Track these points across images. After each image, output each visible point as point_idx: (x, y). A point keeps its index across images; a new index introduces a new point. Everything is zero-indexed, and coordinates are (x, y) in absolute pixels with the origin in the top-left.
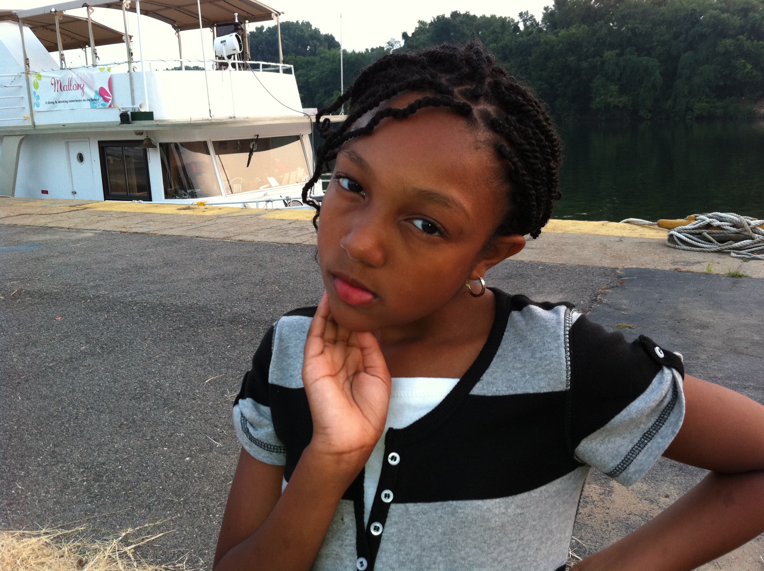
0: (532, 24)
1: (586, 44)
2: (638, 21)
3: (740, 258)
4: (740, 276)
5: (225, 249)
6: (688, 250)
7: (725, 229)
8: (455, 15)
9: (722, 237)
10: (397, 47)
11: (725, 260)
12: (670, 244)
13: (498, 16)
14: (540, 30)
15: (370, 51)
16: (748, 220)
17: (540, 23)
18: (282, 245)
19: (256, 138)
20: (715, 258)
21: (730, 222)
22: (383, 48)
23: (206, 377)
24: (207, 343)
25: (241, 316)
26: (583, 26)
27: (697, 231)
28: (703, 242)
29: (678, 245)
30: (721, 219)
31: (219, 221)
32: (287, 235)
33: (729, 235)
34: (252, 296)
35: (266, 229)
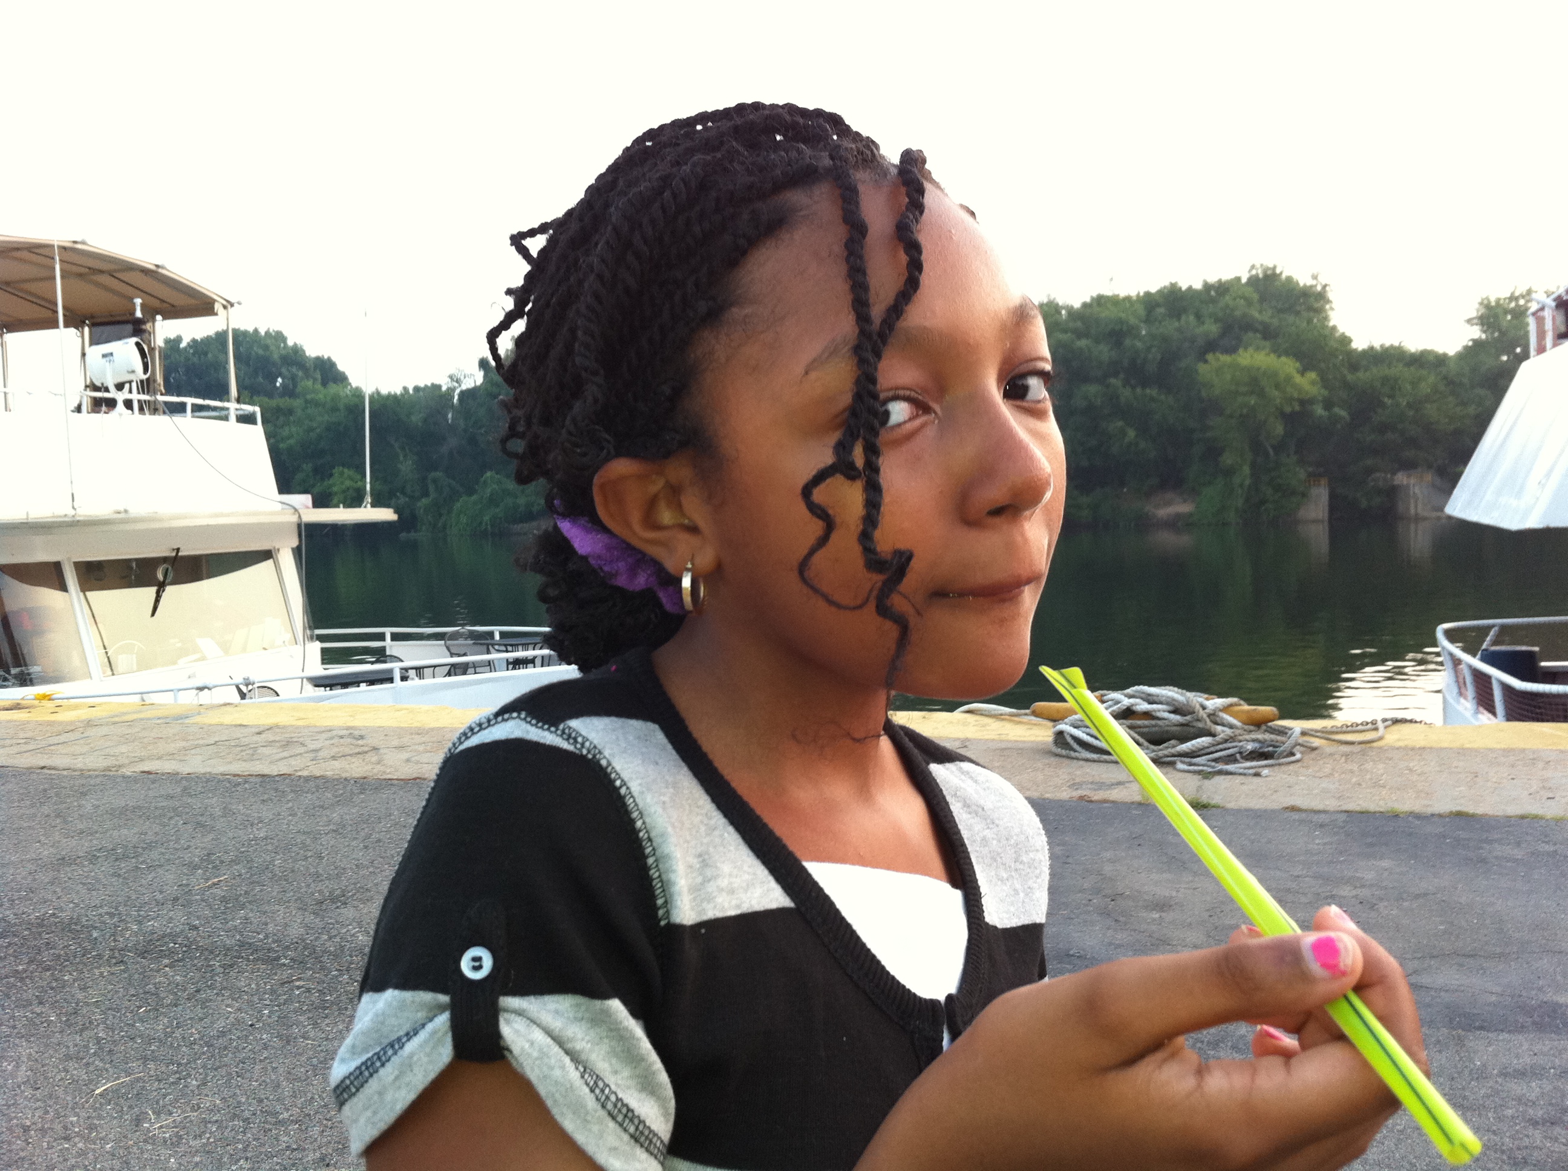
3: (1195, 772)
4: (1205, 807)
5: (112, 792)
6: (1095, 761)
7: (1159, 719)
9: (1156, 733)
12: (1060, 751)
15: (411, 392)
16: (1200, 700)
18: (247, 778)
19: (174, 554)
21: (1167, 704)
22: (439, 387)
23: (92, 1083)
24: (87, 1004)
25: (166, 939)
29: (1075, 751)
30: (1150, 699)
31: (90, 732)
32: (256, 757)
33: (1169, 728)
34: (187, 892)
35: (203, 745)
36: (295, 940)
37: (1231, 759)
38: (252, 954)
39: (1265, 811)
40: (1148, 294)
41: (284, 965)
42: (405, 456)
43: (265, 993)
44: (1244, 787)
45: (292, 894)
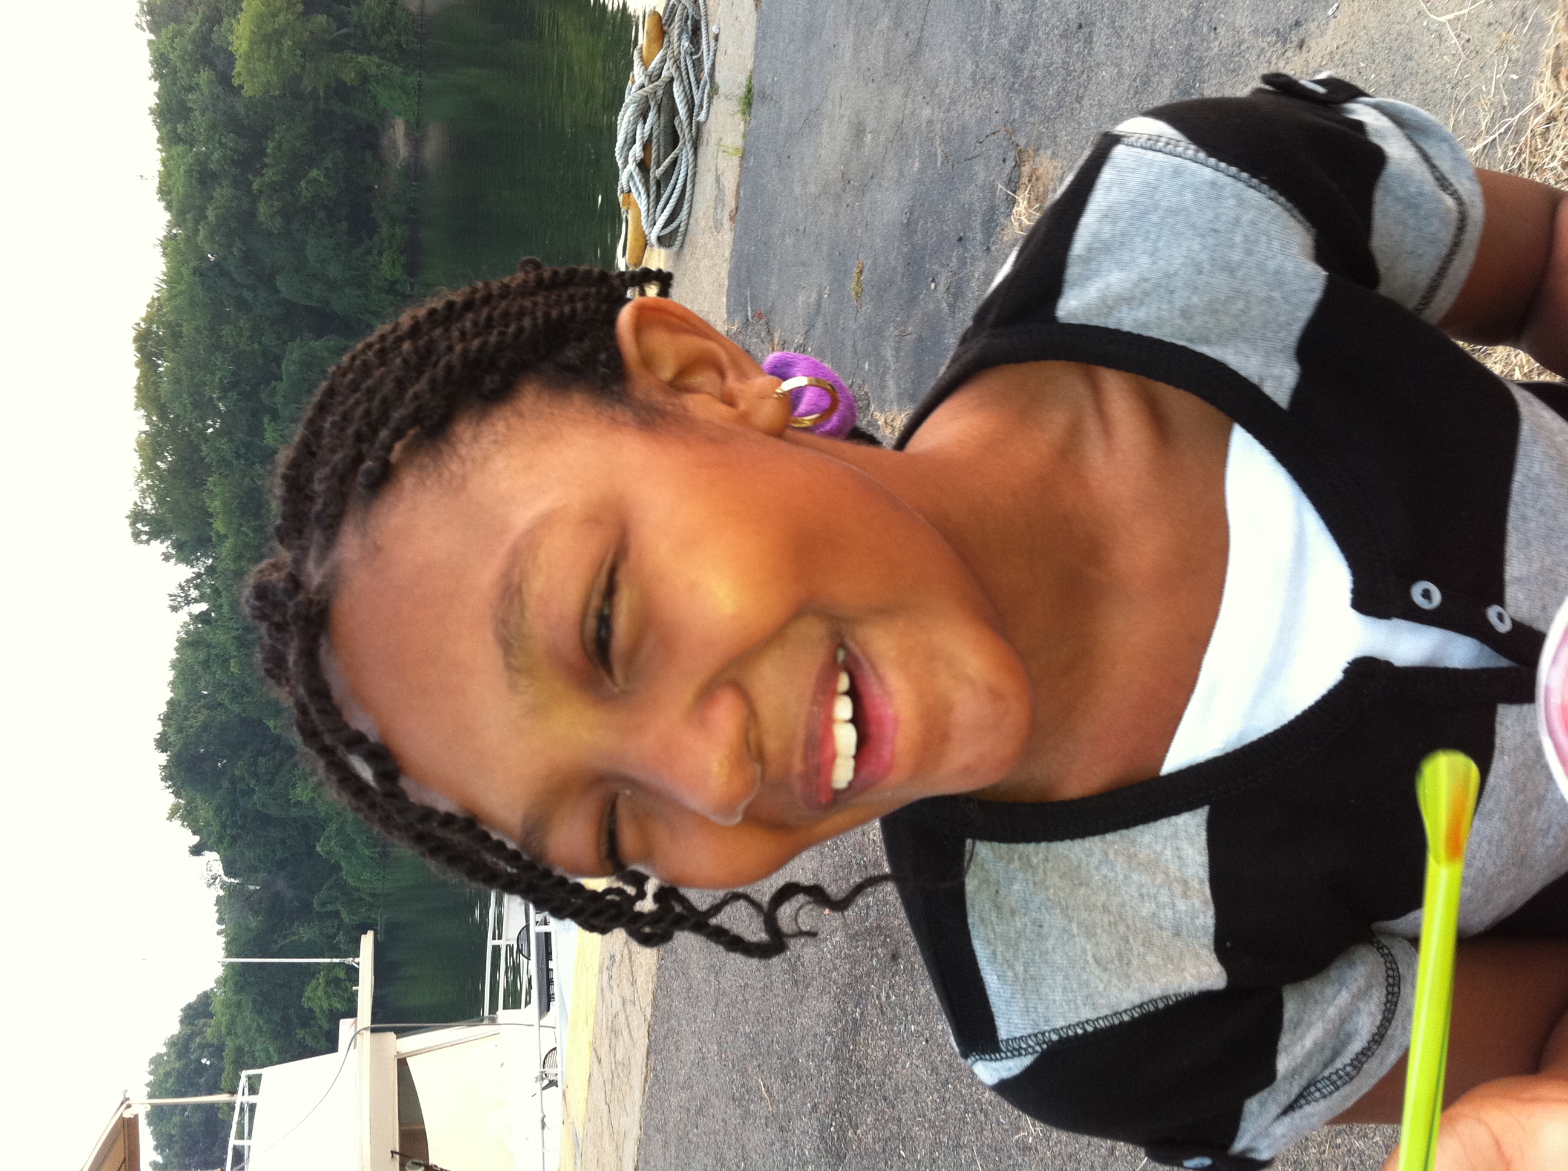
0: (197, 587)
1: (247, 479)
2: (208, 377)
3: (710, 103)
4: (749, 91)
6: (691, 207)
7: (651, 135)
8: (162, 744)
9: (665, 140)
10: (218, 868)
11: (713, 130)
12: (678, 243)
13: (174, 655)
14: (211, 570)
15: (223, 927)
16: (634, 89)
17: (196, 570)
19: (397, 1157)
20: (707, 151)
21: (636, 123)
22: (219, 898)
25: (826, 1135)
26: (209, 485)
27: (653, 189)
28: (674, 178)
29: (679, 227)
30: (630, 141)
32: (626, 1062)
33: (662, 125)
34: (775, 1119)
35: (609, 1117)
36: (836, 1004)
37: (698, 64)
38: (848, 1047)
39: (758, 28)
40: (160, 140)
41: (862, 1014)
42: (294, 934)
43: (892, 1030)
44: (730, 51)
45: (784, 1012)
